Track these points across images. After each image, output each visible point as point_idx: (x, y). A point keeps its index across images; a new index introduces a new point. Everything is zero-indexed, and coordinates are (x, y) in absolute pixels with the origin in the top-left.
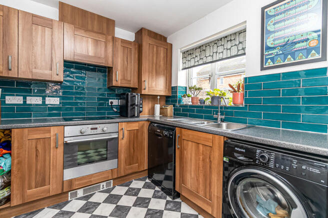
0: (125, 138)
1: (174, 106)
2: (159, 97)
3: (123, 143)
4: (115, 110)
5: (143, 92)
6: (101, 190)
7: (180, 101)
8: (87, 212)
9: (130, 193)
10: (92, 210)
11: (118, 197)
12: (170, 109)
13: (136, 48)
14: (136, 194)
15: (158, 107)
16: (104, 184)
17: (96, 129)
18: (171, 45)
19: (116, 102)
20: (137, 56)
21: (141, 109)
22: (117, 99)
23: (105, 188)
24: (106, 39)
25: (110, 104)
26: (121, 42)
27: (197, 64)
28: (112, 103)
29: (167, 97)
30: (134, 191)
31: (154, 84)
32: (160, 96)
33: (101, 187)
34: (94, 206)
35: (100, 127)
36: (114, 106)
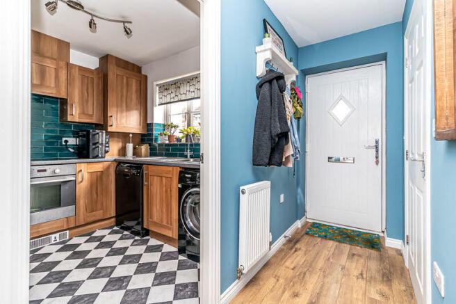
1: (150, 145)
2: (131, 135)
3: (82, 188)
4: (71, 150)
5: (110, 129)
6: (53, 242)
7: (156, 139)
12: (144, 149)
13: (99, 78)
14: (99, 240)
15: (130, 147)
16: (57, 235)
17: (45, 170)
18: (146, 77)
19: (72, 141)
20: (101, 86)
21: (107, 149)
22: (74, 137)
23: (58, 241)
24: (58, 65)
25: (64, 143)
26: (79, 69)
27: (172, 100)
28: (66, 141)
29: (143, 135)
31: (124, 121)
32: (133, 134)
33: (53, 239)
34: (43, 256)
35: (50, 170)
36: (69, 145)
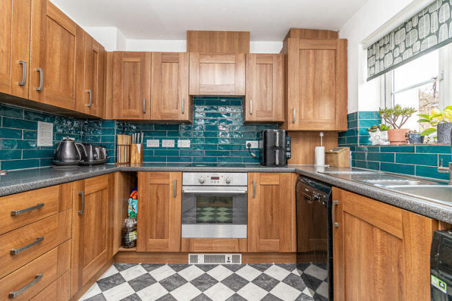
0: (257, 196)
1: (352, 149)
2: (322, 135)
3: (255, 203)
4: (254, 155)
5: (291, 127)
6: (226, 263)
7: (365, 139)
8: (200, 286)
9: (262, 281)
10: (205, 287)
11: (243, 282)
12: (344, 155)
13: (278, 62)
14: (269, 288)
15: (320, 151)
16: (230, 256)
17: (218, 178)
18: (345, 41)
19: (255, 144)
20: (281, 73)
21: (288, 154)
22: (256, 140)
23: (231, 263)
24: (236, 59)
25: (247, 147)
26: (257, 58)
27: (397, 61)
28: (249, 145)
29: (341, 134)
30: (267, 282)
31: (310, 113)
32: (324, 132)
33: (226, 259)
34: (210, 282)
35: (223, 177)
36: (252, 149)
